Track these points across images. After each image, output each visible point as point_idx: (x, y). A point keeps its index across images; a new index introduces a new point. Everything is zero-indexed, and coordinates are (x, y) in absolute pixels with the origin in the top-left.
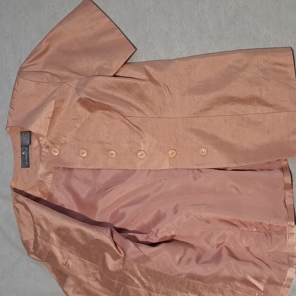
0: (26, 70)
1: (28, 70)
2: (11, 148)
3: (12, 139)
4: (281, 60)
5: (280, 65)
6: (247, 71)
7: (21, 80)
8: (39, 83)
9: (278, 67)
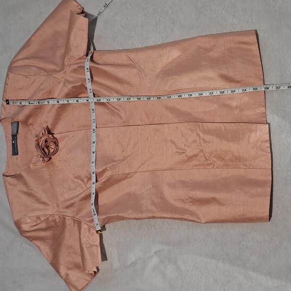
0: (14, 65)
1: (17, 65)
2: (4, 138)
3: (4, 130)
4: (246, 39)
5: (244, 43)
6: (214, 51)
7: (11, 75)
8: (26, 77)
9: (243, 46)
